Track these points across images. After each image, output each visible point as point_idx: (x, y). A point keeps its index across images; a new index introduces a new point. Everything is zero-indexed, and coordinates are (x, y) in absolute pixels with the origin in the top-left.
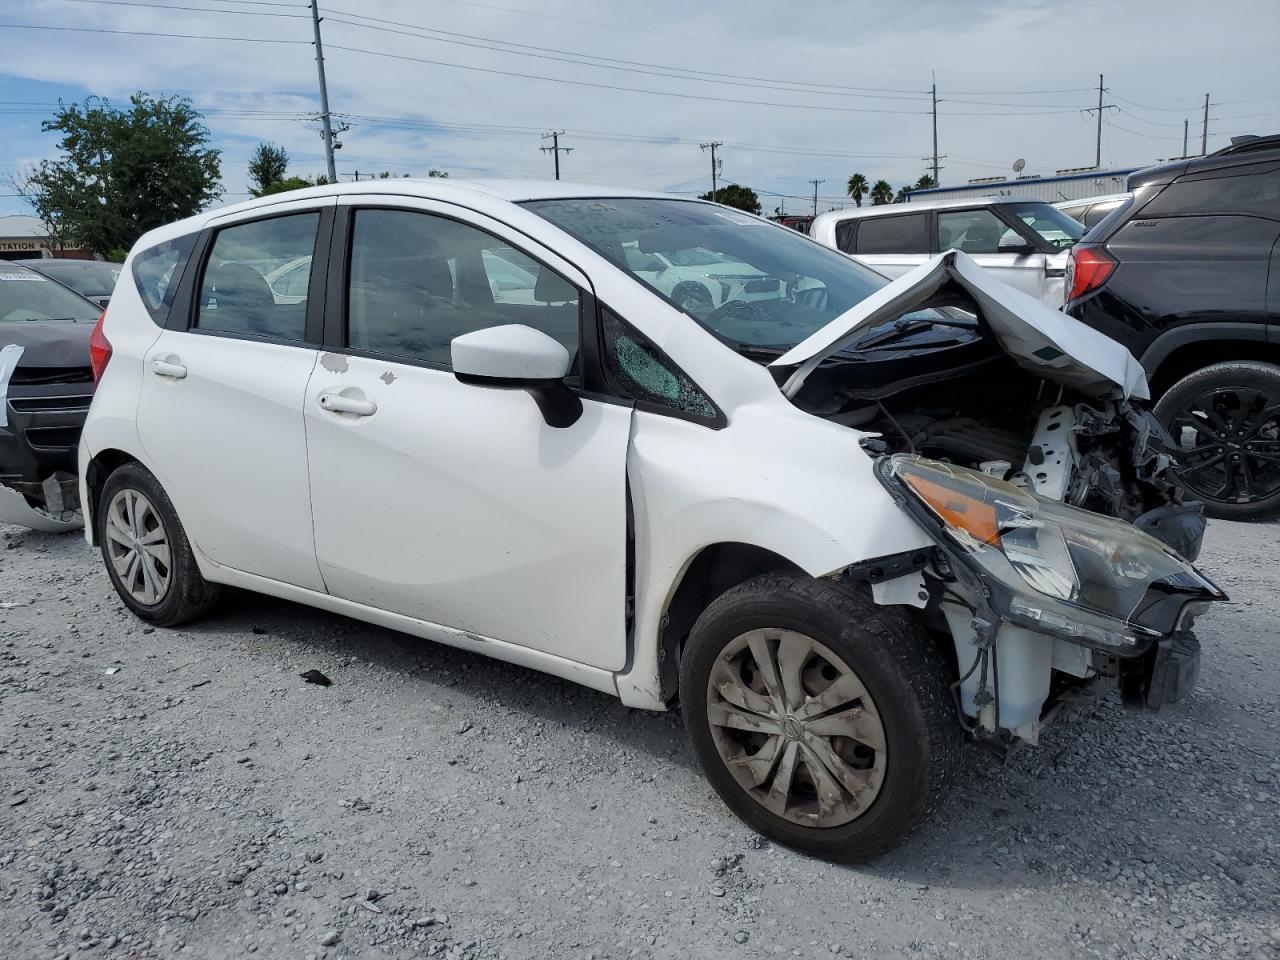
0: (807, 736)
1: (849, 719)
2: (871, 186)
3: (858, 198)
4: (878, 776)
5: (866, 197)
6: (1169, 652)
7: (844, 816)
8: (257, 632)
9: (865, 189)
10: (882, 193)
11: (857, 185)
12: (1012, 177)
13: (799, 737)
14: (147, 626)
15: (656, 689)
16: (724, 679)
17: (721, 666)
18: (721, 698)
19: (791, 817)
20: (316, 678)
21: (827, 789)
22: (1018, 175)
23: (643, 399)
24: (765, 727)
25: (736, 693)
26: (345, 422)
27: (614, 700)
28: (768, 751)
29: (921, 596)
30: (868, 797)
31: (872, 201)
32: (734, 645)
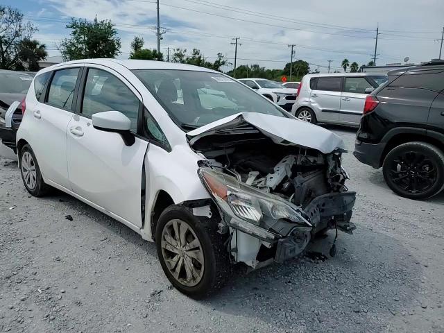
0: (186, 256)
1: (196, 253)
2: (350, 64)
3: (345, 68)
4: (202, 273)
5: (348, 69)
6: (282, 243)
7: (193, 284)
8: (61, 201)
9: (348, 65)
10: (354, 67)
11: (345, 63)
12: (403, 63)
13: (184, 256)
14: (30, 195)
15: (151, 235)
16: (166, 234)
17: (165, 229)
18: (165, 240)
19: (179, 281)
20: (70, 218)
21: (189, 274)
22: (405, 63)
23: (152, 139)
24: (175, 251)
25: (169, 238)
26: (76, 137)
27: (140, 236)
28: (175, 259)
29: (210, 214)
30: (199, 279)
31: (350, 69)
32: (169, 223)
